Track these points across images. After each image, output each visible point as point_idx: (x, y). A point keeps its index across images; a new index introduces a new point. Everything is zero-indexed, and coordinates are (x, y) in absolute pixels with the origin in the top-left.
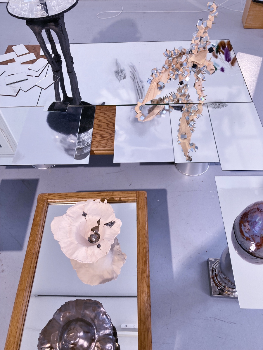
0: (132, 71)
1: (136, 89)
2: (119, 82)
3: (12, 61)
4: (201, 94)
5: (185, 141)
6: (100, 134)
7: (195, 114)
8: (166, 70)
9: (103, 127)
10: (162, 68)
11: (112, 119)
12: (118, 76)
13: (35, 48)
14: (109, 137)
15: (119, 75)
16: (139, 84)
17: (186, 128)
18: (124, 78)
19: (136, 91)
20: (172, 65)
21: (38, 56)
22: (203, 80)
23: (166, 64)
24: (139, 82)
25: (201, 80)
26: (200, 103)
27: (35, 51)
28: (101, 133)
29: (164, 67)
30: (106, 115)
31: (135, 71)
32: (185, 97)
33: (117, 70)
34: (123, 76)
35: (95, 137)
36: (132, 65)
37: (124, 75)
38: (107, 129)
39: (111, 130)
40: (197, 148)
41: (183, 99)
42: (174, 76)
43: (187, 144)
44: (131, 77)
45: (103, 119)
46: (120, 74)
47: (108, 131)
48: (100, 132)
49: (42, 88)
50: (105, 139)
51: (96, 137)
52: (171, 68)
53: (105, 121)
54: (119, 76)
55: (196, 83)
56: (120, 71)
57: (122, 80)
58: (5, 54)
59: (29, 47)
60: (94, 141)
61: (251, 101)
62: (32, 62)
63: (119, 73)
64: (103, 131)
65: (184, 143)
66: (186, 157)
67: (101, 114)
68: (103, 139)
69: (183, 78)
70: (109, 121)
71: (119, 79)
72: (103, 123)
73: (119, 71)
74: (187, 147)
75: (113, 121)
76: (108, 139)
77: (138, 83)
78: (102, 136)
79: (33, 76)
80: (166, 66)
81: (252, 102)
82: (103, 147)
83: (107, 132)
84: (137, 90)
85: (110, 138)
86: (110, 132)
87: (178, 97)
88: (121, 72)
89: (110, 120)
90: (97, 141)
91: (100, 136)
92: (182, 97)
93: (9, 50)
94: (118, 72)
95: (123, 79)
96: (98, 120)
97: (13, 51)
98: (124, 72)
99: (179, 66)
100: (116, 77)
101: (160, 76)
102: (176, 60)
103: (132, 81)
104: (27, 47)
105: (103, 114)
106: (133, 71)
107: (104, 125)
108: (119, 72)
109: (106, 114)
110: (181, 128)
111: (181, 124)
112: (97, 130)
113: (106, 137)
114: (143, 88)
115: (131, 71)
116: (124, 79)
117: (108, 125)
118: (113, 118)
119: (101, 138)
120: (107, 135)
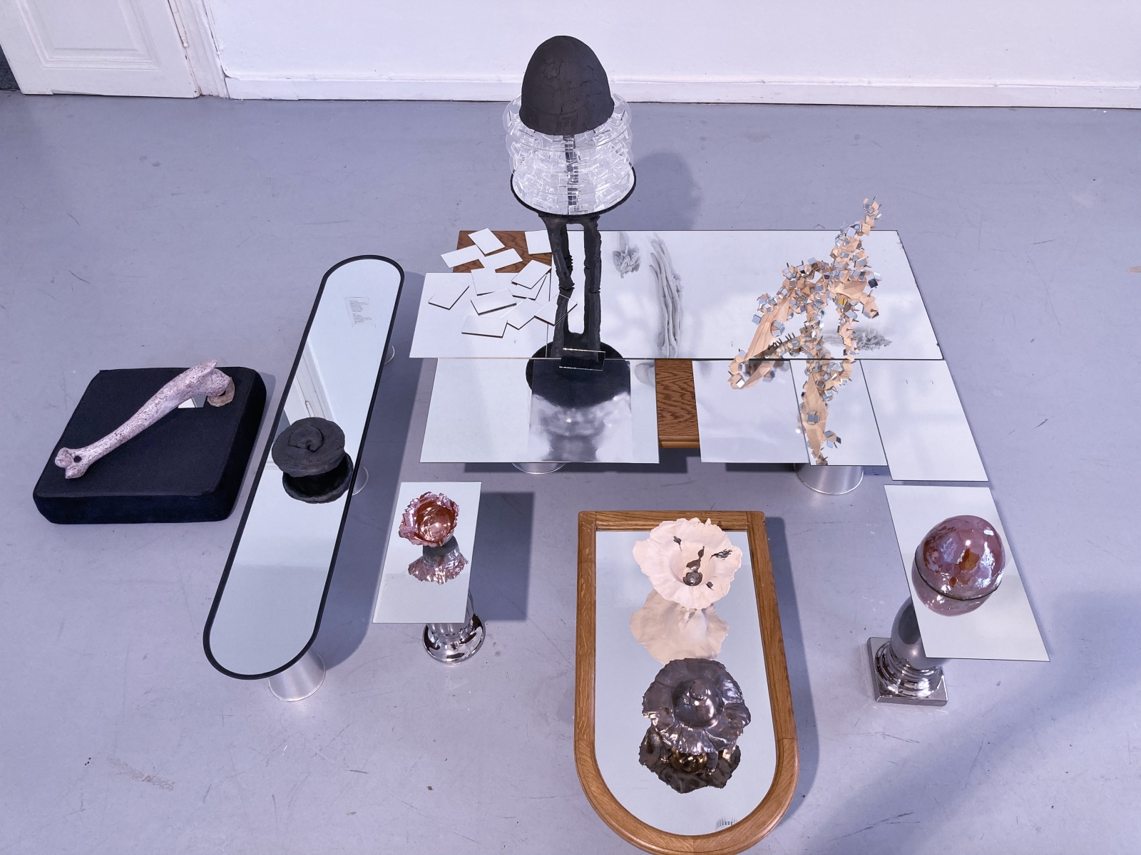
0: (655, 253)
1: (661, 294)
2: (622, 277)
3: (476, 264)
4: (850, 345)
5: (816, 427)
6: (670, 412)
7: (837, 379)
8: (785, 298)
9: (673, 399)
10: (778, 294)
11: (688, 385)
12: (621, 264)
13: (515, 238)
14: (689, 416)
15: (625, 261)
16: (671, 283)
17: (817, 402)
18: (636, 268)
19: (662, 299)
20: (796, 289)
21: (527, 258)
22: (854, 320)
23: (784, 287)
24: (671, 278)
25: (851, 321)
26: (846, 359)
27: (516, 244)
28: (672, 409)
29: (779, 293)
30: (675, 377)
31: (664, 253)
32: (815, 343)
33: (619, 250)
34: (632, 263)
35: (663, 417)
36: (657, 239)
37: (634, 261)
38: (683, 403)
39: (689, 405)
40: (839, 440)
41: (811, 347)
42: (799, 309)
43: (819, 433)
44: (651, 266)
45: (671, 385)
46: (628, 259)
47: (684, 406)
48: (669, 407)
49: (548, 323)
50: (681, 420)
51: (665, 417)
52: (794, 295)
53: (675, 387)
54: (623, 265)
55: (843, 325)
56: (626, 252)
57: (630, 273)
58: (458, 249)
59: (502, 235)
60: (661, 423)
61: (941, 358)
62: (516, 268)
63: (624, 258)
64: (675, 406)
65: (814, 432)
66: (817, 459)
67: (667, 374)
68: (677, 420)
69: (814, 312)
70: (683, 389)
71: (621, 271)
72: (673, 391)
73: (624, 252)
74: (819, 438)
75: (690, 389)
76: (686, 420)
77: (667, 280)
78: (675, 416)
79: (525, 298)
80: (785, 292)
81: (943, 359)
82: (679, 435)
83: (682, 409)
84: (665, 296)
85: (690, 419)
86: (689, 408)
87: (802, 343)
88: (630, 254)
89: (685, 386)
90: (667, 424)
91: (672, 415)
92: (808, 344)
93: (464, 241)
94: (622, 254)
95: (632, 271)
96: (662, 385)
97: (473, 243)
98: (635, 256)
99: (807, 290)
100: (614, 267)
101: (776, 311)
102: (802, 280)
103: (653, 276)
104: (499, 235)
105: (670, 375)
106: (658, 253)
107: (676, 397)
108: (624, 255)
109: (675, 375)
110: (807, 402)
111: (806, 394)
112: (664, 403)
113: (683, 416)
114: (680, 293)
115: (652, 254)
116: (634, 272)
117: (682, 396)
118: (690, 383)
119: (672, 418)
120: (683, 413)
